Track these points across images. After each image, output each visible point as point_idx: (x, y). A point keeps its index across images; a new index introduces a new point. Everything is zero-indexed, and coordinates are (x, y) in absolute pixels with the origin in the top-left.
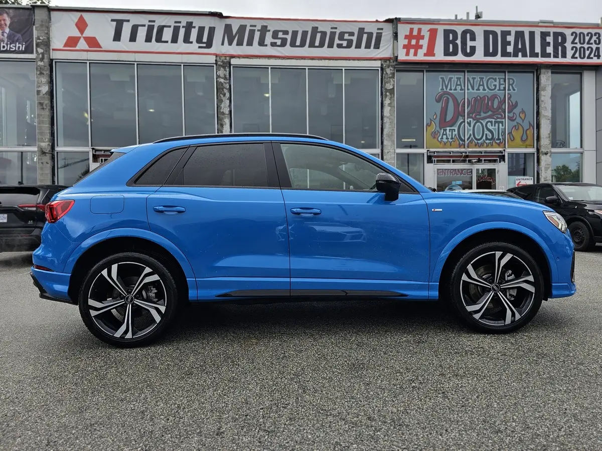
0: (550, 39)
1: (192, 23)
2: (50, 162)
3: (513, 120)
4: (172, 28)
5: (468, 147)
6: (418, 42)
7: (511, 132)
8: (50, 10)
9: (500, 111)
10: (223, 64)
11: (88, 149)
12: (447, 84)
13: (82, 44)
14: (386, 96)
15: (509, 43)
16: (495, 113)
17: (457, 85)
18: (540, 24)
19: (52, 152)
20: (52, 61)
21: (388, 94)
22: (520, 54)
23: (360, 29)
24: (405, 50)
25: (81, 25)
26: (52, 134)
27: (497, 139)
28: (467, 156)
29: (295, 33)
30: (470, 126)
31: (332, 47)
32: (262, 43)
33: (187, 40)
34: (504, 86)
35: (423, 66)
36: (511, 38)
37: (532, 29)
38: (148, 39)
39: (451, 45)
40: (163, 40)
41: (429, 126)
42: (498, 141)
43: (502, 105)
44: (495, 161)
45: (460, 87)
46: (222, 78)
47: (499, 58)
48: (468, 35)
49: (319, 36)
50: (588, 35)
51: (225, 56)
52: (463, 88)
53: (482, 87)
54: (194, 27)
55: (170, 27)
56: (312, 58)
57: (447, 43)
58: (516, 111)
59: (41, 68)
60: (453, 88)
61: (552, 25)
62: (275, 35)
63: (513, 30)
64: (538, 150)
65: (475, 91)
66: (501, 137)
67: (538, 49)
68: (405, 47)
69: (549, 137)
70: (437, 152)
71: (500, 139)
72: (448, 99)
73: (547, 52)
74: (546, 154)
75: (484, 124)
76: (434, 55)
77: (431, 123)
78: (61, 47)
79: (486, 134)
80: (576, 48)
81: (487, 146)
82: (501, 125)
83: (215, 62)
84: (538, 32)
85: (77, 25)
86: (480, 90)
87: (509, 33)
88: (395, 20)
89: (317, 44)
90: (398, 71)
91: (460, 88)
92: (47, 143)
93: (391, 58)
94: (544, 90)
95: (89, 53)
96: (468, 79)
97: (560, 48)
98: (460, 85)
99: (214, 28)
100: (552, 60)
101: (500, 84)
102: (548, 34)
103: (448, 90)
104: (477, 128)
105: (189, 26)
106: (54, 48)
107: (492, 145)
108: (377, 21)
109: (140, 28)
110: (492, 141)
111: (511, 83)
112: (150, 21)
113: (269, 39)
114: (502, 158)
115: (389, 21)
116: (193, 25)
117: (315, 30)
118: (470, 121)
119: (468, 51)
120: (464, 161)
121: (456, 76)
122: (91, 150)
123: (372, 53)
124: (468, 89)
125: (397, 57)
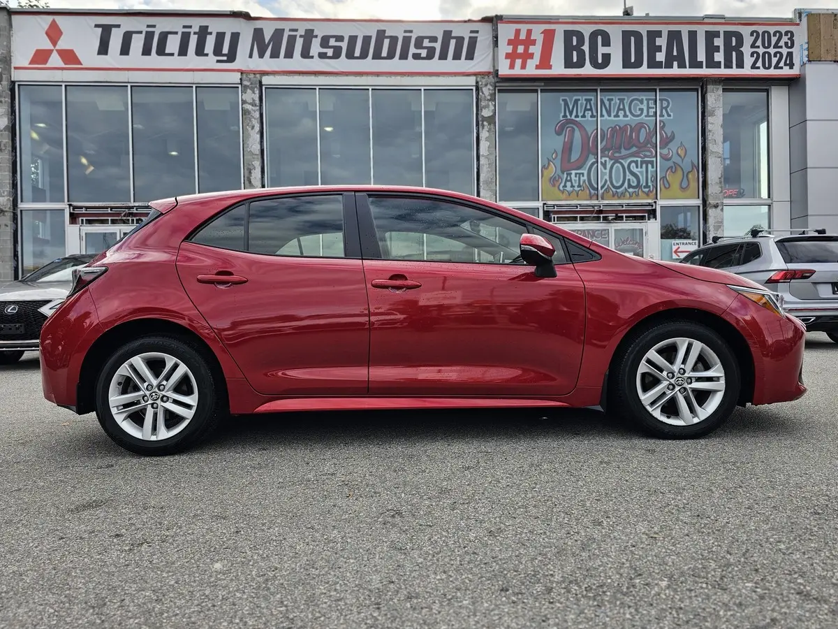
0: (719, 42)
1: (207, 27)
2: (10, 223)
3: (669, 160)
4: (180, 34)
5: (603, 199)
6: (526, 49)
7: (666, 177)
8: (10, 13)
9: (649, 146)
10: (251, 84)
11: (64, 205)
12: (571, 109)
13: (55, 60)
14: (483, 126)
15: (659, 49)
16: (641, 150)
17: (586, 109)
18: (706, 20)
19: (14, 209)
20: (14, 85)
21: (485, 123)
22: (675, 64)
23: (445, 32)
24: (509, 61)
25: (54, 34)
26: (14, 186)
27: (645, 187)
28: (601, 212)
29: (353, 40)
30: (605, 168)
31: (406, 58)
32: (306, 54)
33: (200, 51)
34: (654, 110)
35: (535, 84)
36: (662, 42)
37: (693, 28)
38: (146, 51)
39: (575, 53)
40: (166, 52)
41: (547, 168)
42: (647, 190)
43: (652, 138)
44: (643, 218)
45: (590, 112)
46: (250, 104)
47: (644, 71)
48: (600, 38)
49: (387, 42)
50: (775, 35)
51: (255, 73)
52: (595, 114)
53: (622, 112)
54: (211, 33)
55: (176, 33)
56: (378, 74)
57: (568, 50)
58: (673, 146)
60: (580, 114)
61: (723, 21)
62: (325, 42)
63: (665, 30)
64: (704, 201)
65: (612, 118)
66: (650, 184)
67: (701, 56)
68: (508, 56)
69: (721, 183)
70: (558, 206)
71: (649, 187)
72: (573, 129)
73: (715, 60)
74: (716, 206)
75: (626, 165)
76: (550, 67)
77: (549, 164)
78: (27, 65)
79: (629, 180)
80: (758, 54)
81: (631, 197)
82: (650, 166)
83: (239, 82)
84: (701, 31)
85: (47, 33)
86: (619, 116)
87: (659, 34)
88: (495, 19)
89: (384, 54)
90: (500, 91)
91: (590, 114)
92: (6, 198)
93: (489, 73)
94: (712, 114)
95: (64, 71)
96: (602, 100)
97: (734, 53)
98: (591, 109)
99: (238, 34)
100: (723, 71)
101: (649, 108)
102: (717, 34)
103: (573, 117)
104: (616, 171)
105: (204, 32)
106: (17, 66)
107: (637, 195)
108: (470, 21)
109: (134, 35)
110: (637, 190)
111: (664, 106)
112: (148, 26)
113: (316, 48)
114: (652, 213)
115: (486, 20)
116: (209, 31)
117: (381, 35)
118: (605, 161)
119: (600, 61)
120: (598, 219)
121: (584, 98)
122: (68, 206)
123: (463, 65)
124: (602, 116)
125: (498, 70)
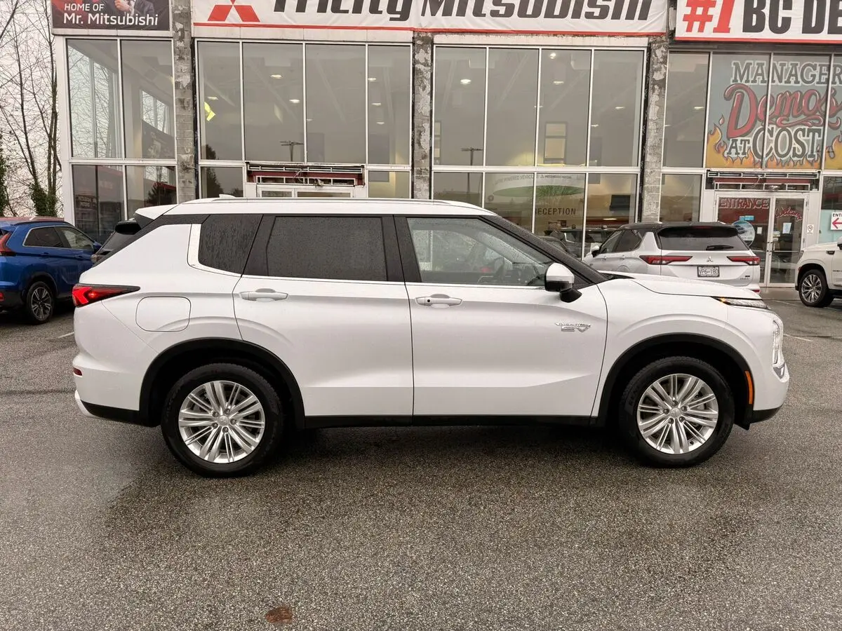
2: (193, 180)
3: (836, 129)
5: (766, 167)
7: (832, 146)
9: (818, 114)
10: (423, 43)
11: (241, 163)
12: (742, 72)
13: (234, 17)
14: (654, 89)
16: (810, 118)
17: (757, 74)
19: (196, 167)
20: (194, 43)
21: (656, 87)
26: (195, 143)
27: (810, 156)
28: (764, 180)
30: (772, 136)
31: (579, 17)
32: (478, 12)
33: (374, 9)
34: (826, 77)
35: (711, 47)
38: (322, 8)
40: (342, 8)
41: (713, 134)
42: (811, 159)
43: (822, 105)
44: (804, 188)
45: (761, 77)
46: (422, 64)
49: (560, 1)
51: (426, 31)
52: (766, 79)
53: (794, 78)
56: (549, 34)
59: (180, 51)
60: (751, 79)
65: (783, 84)
66: (815, 153)
70: (722, 173)
71: (814, 156)
72: (743, 95)
75: (793, 134)
77: (715, 129)
78: (206, 21)
81: (795, 165)
82: (817, 134)
83: (412, 41)
86: (790, 82)
90: (671, 52)
91: (761, 79)
92: (190, 155)
93: (663, 34)
95: (242, 28)
96: (774, 64)
98: (762, 74)
101: (821, 74)
103: (743, 82)
104: (782, 139)
106: (196, 22)
107: (801, 164)
110: (801, 159)
111: (837, 72)
113: (488, 5)
114: (815, 183)
118: (773, 128)
120: (759, 187)
121: (756, 62)
122: (245, 164)
123: (636, 25)
124: (773, 81)
125: (674, 31)
